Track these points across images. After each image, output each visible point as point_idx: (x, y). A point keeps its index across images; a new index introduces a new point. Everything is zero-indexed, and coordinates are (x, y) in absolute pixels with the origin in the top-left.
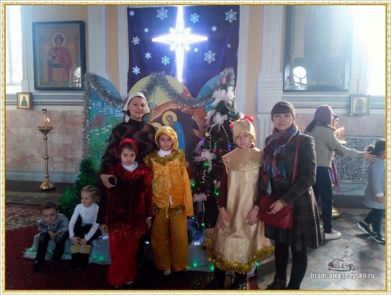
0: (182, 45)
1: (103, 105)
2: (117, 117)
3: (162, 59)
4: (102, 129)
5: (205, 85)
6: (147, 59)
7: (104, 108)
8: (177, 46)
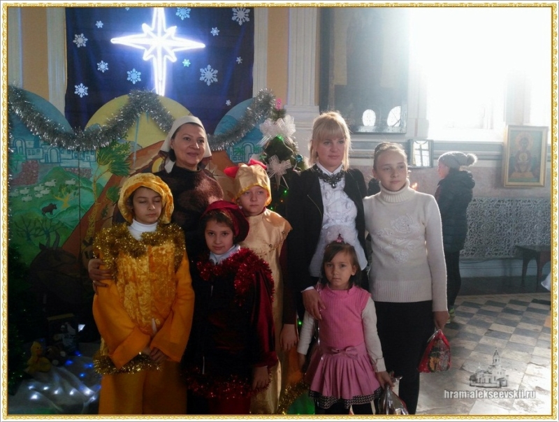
0: (164, 53)
1: (36, 145)
2: (66, 167)
3: (128, 72)
4: (36, 189)
5: (227, 114)
6: (100, 72)
7: (38, 151)
8: (155, 53)
